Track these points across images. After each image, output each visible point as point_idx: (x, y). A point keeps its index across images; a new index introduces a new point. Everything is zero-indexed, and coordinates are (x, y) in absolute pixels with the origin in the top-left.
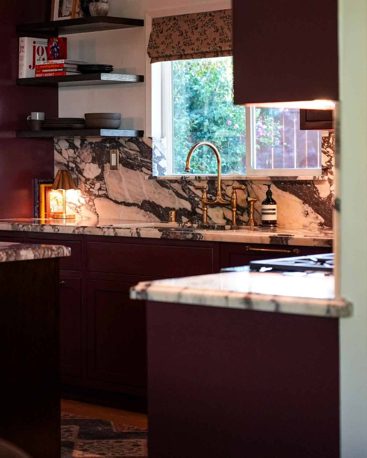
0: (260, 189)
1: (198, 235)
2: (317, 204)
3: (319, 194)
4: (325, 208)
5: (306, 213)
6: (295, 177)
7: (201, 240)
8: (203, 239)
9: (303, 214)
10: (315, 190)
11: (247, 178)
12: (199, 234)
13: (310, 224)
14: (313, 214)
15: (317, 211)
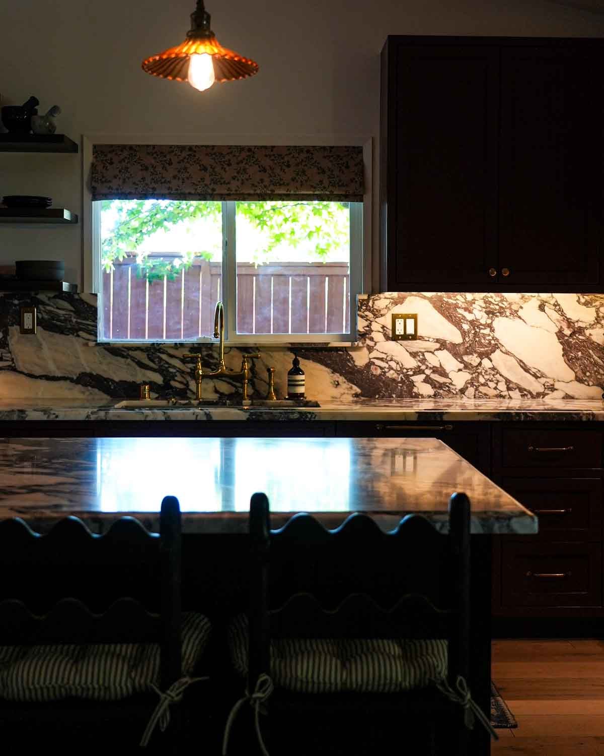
0: (272, 357)
1: (308, 414)
2: (351, 373)
3: (354, 362)
4: (362, 377)
5: (336, 383)
6: (325, 343)
7: (313, 419)
8: (317, 419)
9: (331, 385)
10: (348, 357)
11: (256, 344)
12: (310, 413)
13: (341, 396)
14: (345, 385)
15: (350, 381)
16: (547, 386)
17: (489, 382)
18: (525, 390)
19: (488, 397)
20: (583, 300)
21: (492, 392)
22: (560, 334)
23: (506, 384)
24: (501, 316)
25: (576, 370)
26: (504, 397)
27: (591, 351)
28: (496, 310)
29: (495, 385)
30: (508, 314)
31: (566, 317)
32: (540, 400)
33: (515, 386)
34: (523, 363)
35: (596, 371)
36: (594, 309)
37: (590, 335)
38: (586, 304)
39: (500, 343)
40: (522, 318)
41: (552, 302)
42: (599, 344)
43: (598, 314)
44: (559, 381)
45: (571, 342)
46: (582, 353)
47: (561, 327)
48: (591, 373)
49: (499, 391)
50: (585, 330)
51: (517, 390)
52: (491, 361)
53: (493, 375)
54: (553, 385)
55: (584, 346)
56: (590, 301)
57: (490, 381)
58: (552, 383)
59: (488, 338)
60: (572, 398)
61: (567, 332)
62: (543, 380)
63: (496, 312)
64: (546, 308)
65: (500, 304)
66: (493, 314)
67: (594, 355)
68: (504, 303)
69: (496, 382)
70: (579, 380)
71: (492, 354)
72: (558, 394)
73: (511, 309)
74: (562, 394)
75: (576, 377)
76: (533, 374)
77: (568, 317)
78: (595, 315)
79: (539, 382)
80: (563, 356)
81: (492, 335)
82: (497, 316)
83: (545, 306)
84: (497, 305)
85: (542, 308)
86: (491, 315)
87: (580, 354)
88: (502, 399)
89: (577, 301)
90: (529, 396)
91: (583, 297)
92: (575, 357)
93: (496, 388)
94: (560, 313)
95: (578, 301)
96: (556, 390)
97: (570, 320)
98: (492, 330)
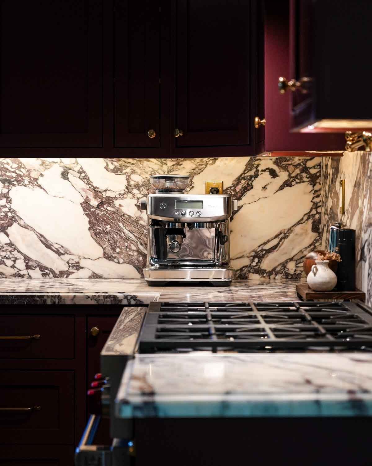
16: (72, 264)
17: (5, 260)
18: (47, 268)
19: (4, 276)
20: (111, 167)
21: (9, 271)
22: (86, 205)
23: (25, 262)
24: (18, 185)
25: (104, 246)
26: (22, 276)
27: (121, 225)
28: (12, 177)
29: (13, 263)
30: (26, 182)
31: (92, 186)
32: (64, 280)
33: (35, 264)
34: (44, 238)
35: (127, 247)
36: (124, 177)
37: (120, 205)
38: (116, 171)
39: (17, 216)
40: (43, 187)
41: (77, 168)
42: (130, 217)
43: (128, 182)
44: (85, 258)
45: (98, 214)
46: (111, 227)
47: (87, 197)
48: (121, 249)
49: (17, 270)
50: (115, 200)
51: (38, 269)
52: (8, 235)
53: (11, 252)
54: (78, 263)
55: (113, 218)
56: (120, 168)
57: (7, 258)
58: (77, 260)
59: (4, 210)
60: (100, 277)
61: (94, 203)
62: (67, 257)
63: (12, 180)
64: (70, 176)
65: (18, 172)
66: (10, 182)
67: (124, 228)
68: (22, 170)
69: (13, 259)
70: (108, 257)
71: (9, 228)
72: (84, 273)
73: (29, 177)
74: (89, 273)
75: (105, 253)
76: (56, 250)
77: (95, 186)
78: (126, 184)
79: (63, 260)
80: (90, 229)
81: (8, 206)
82: (14, 185)
83: (68, 173)
84: (14, 172)
85: (65, 175)
86: (7, 184)
87: (108, 227)
88: (20, 279)
89: (105, 168)
90: (51, 275)
91: (112, 164)
92: (104, 231)
93: (13, 267)
94: (85, 181)
95: (107, 168)
96: (82, 268)
97: (97, 190)
98: (9, 201)
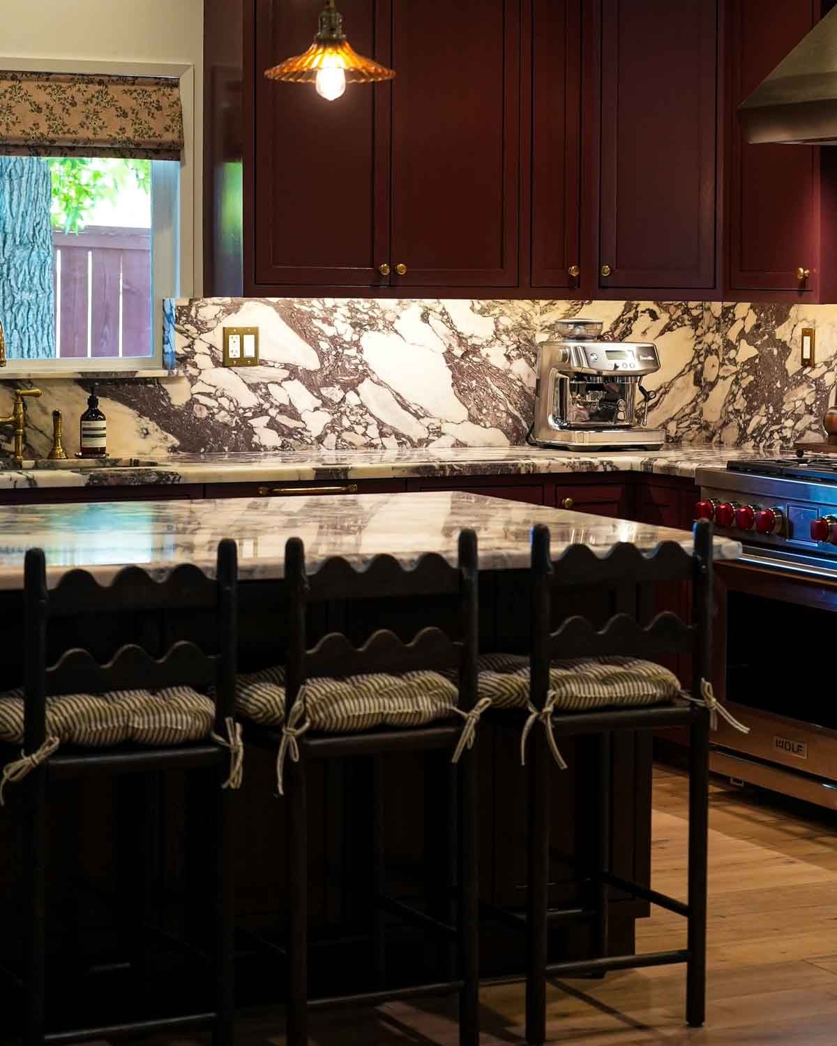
0: (50, 393)
1: (170, 476)
2: (167, 417)
3: (169, 399)
4: (182, 422)
5: (145, 432)
6: (131, 372)
7: (176, 482)
9: (137, 434)
10: (162, 393)
12: (172, 473)
13: (152, 451)
14: (157, 434)
15: (165, 428)
16: (432, 429)
17: (354, 426)
18: (404, 436)
19: (354, 447)
20: (478, 307)
21: (359, 440)
22: (449, 356)
23: (378, 428)
24: (371, 330)
25: (470, 406)
26: (375, 447)
27: (488, 378)
28: (364, 320)
29: (364, 430)
30: (381, 327)
31: (456, 331)
32: (422, 450)
33: (390, 432)
34: (401, 397)
35: (495, 407)
36: (491, 320)
37: (487, 355)
38: (483, 312)
39: (369, 369)
40: (400, 333)
41: (439, 309)
42: (499, 369)
43: (497, 326)
44: (447, 422)
45: (462, 366)
46: (477, 382)
47: (450, 345)
48: (488, 409)
49: (369, 439)
50: (481, 349)
51: (393, 436)
52: (358, 394)
53: (361, 415)
54: (440, 428)
55: (479, 372)
56: (487, 308)
57: (357, 424)
58: (438, 424)
59: (353, 362)
60: (465, 445)
61: (458, 352)
62: (426, 421)
63: (364, 324)
64: (431, 318)
65: (370, 313)
66: (361, 327)
67: (491, 383)
68: (375, 310)
69: (364, 425)
70: (474, 420)
71: (360, 385)
72: (446, 441)
73: (384, 319)
74: (452, 441)
75: (470, 415)
76: (414, 412)
77: (459, 331)
78: (494, 328)
79: (421, 424)
80: (453, 385)
81: (359, 357)
82: (366, 330)
83: (429, 314)
84: (366, 313)
85: (425, 317)
86: (358, 329)
87: (474, 382)
88: (372, 450)
89: (470, 308)
90: (409, 444)
91: (479, 303)
92: (469, 387)
93: (364, 434)
94: (448, 324)
95: (472, 309)
96: (444, 434)
97: (461, 336)
98: (360, 351)
